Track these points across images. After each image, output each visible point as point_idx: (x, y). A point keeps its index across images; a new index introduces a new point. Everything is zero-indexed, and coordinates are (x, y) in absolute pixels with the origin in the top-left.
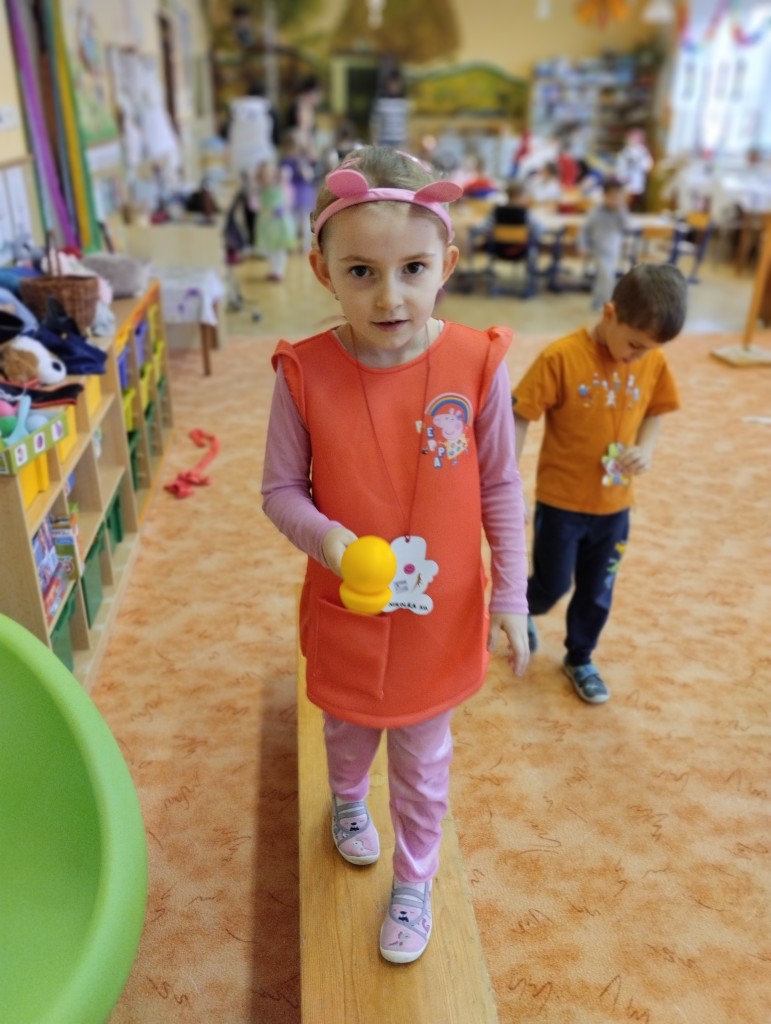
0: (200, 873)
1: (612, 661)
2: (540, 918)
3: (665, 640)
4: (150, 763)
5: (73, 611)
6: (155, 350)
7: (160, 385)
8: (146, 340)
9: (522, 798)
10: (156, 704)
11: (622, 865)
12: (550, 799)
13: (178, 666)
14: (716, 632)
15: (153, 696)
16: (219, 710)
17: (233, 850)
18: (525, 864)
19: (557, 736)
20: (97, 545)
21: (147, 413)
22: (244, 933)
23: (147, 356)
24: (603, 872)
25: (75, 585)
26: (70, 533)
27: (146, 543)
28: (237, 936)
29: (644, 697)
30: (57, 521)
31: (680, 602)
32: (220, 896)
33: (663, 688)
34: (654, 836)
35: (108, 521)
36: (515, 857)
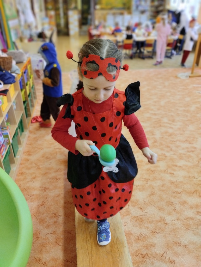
0: (48, 226)
1: (160, 161)
2: (143, 235)
3: (174, 154)
4: (33, 195)
5: (9, 153)
6: (30, 78)
7: (32, 88)
8: (28, 75)
9: (137, 201)
10: (34, 178)
11: (165, 219)
12: (145, 201)
13: (40, 167)
14: (188, 151)
15: (34, 176)
16: (52, 179)
17: (57, 219)
18: (139, 219)
19: (146, 183)
20: (16, 134)
21: (29, 96)
22: (61, 243)
23: (28, 79)
24: (160, 221)
25: (10, 146)
26: (7, 131)
27: (31, 132)
28: (59, 244)
29: (169, 171)
30: (3, 128)
31: (178, 143)
32: (54, 233)
33: (174, 168)
34: (174, 210)
35: (19, 127)
36: (136, 218)
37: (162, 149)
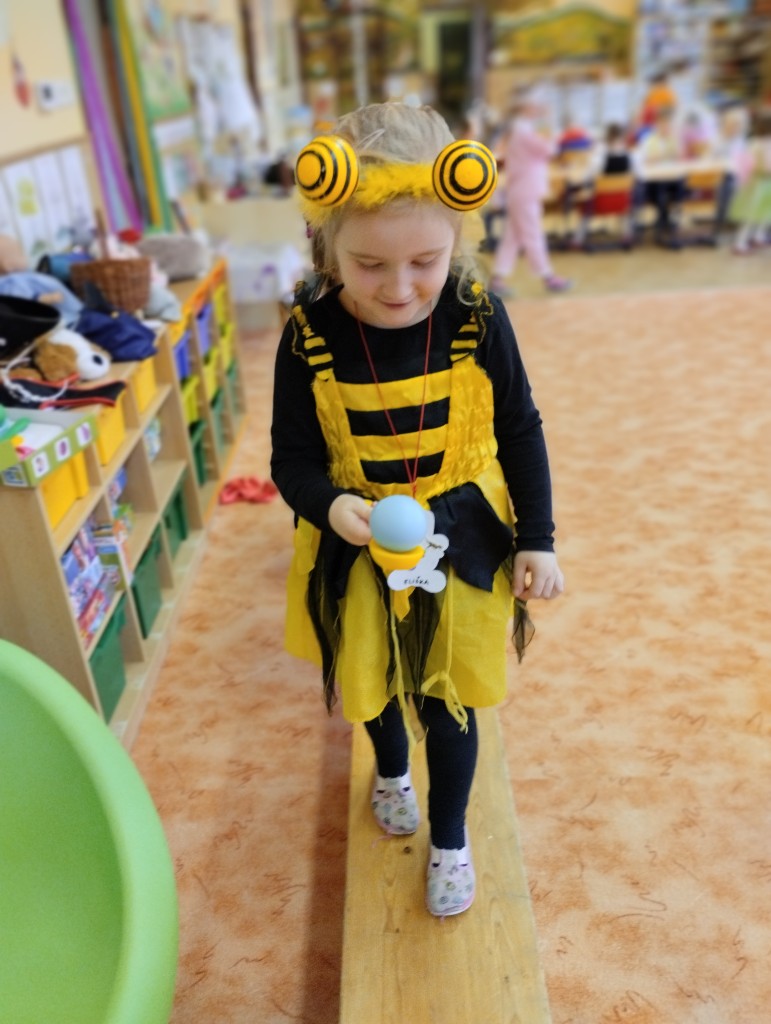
0: (248, 928)
1: (728, 675)
2: (639, 1002)
4: (201, 792)
5: (121, 625)
6: (223, 333)
7: (230, 371)
8: (211, 323)
9: (620, 846)
10: (211, 723)
11: (742, 937)
12: (653, 849)
13: (238, 679)
15: (209, 713)
16: (279, 731)
17: (285, 901)
18: (622, 931)
19: (662, 769)
20: (153, 551)
21: (214, 402)
22: (294, 1007)
23: (212, 340)
24: (718, 945)
25: (124, 596)
26: (113, 541)
27: (214, 539)
28: (284, 1008)
30: (100, 528)
32: (268, 958)
35: (167, 520)
36: (610, 922)
37: (738, 626)
